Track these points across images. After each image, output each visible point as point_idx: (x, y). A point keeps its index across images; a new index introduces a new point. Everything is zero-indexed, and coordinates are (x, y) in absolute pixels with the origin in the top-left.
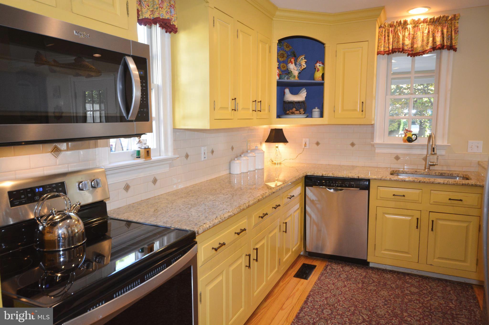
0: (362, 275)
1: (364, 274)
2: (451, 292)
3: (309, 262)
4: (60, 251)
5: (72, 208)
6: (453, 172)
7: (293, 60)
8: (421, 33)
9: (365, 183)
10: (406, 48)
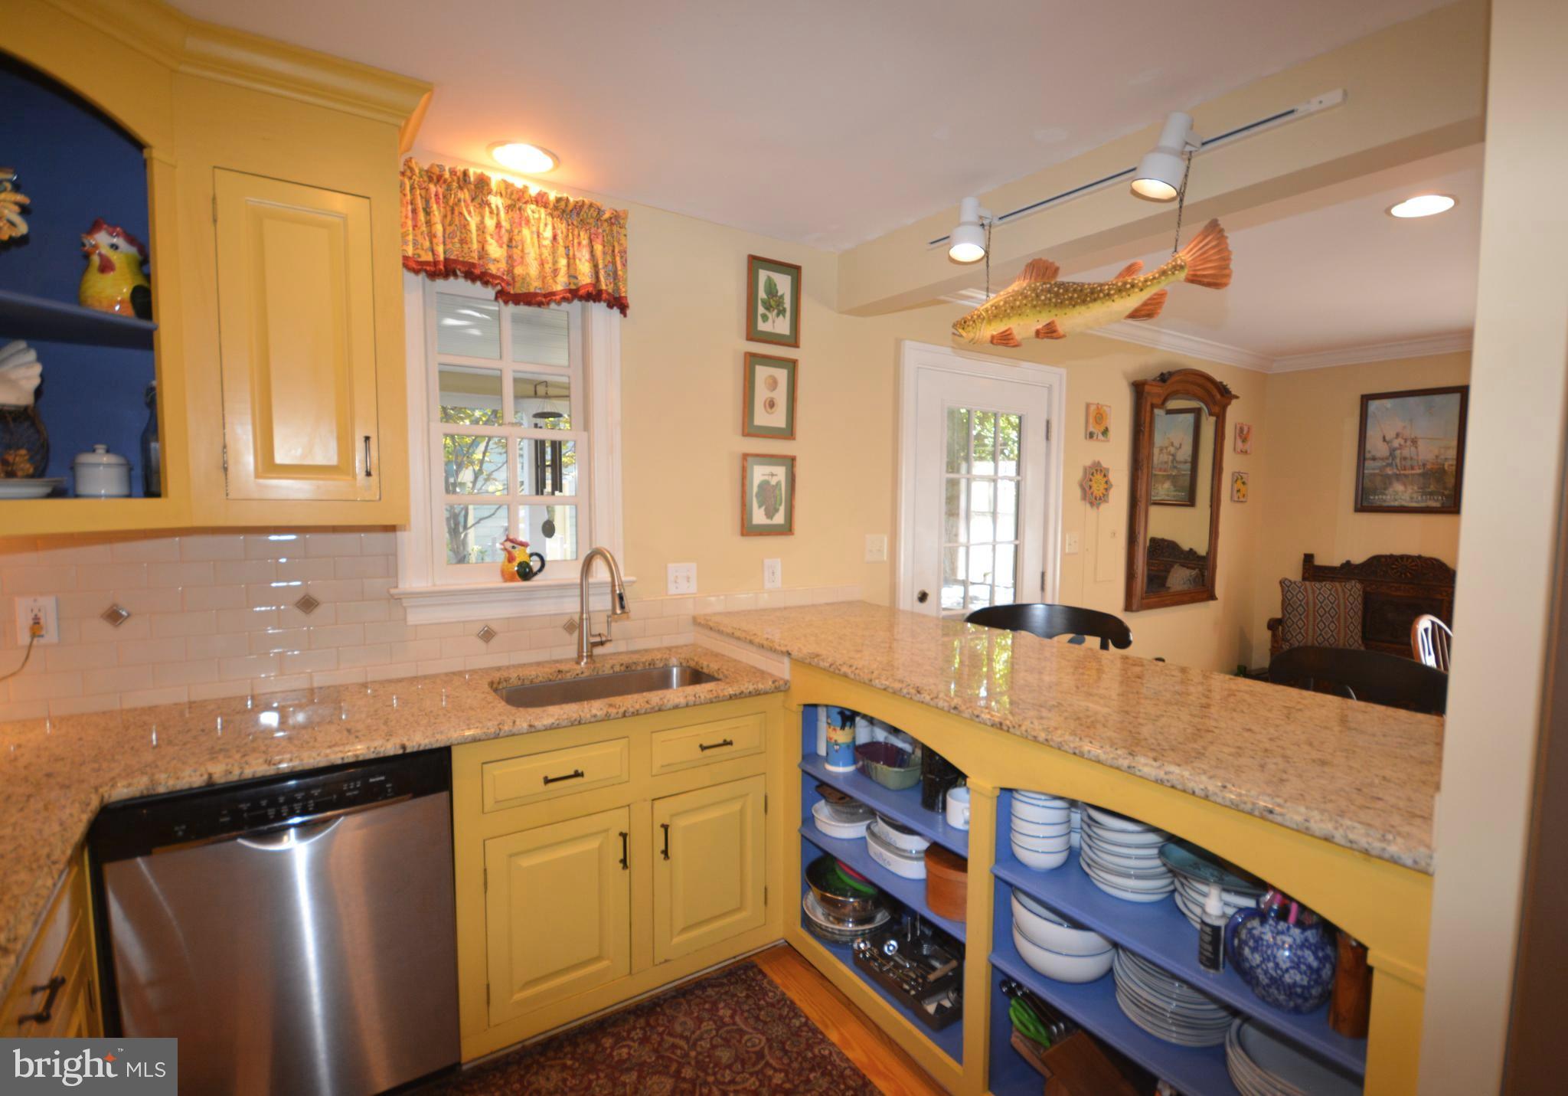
10: (492, 269)
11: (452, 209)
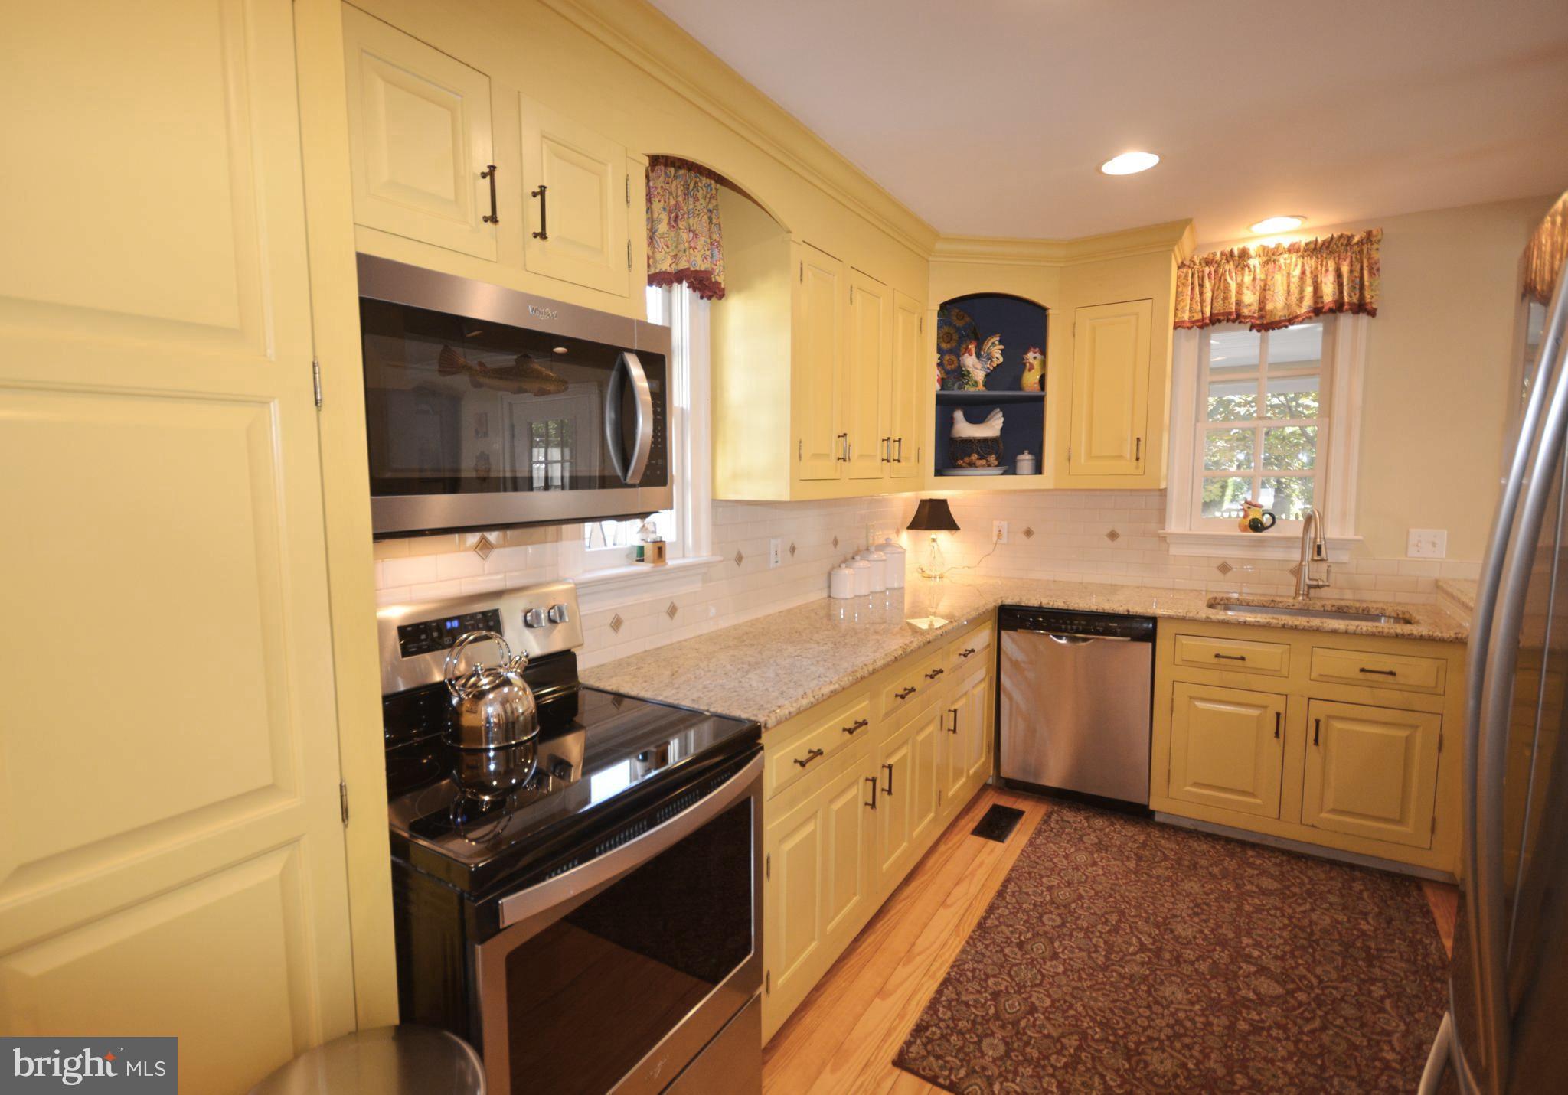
0: (1135, 840)
1: (1142, 838)
2: (1365, 895)
3: (1006, 802)
4: (488, 750)
5: (513, 663)
6: (1370, 605)
7: (972, 347)
8: (1283, 275)
9: (1145, 625)
10: (1246, 312)
11: (1220, 280)
